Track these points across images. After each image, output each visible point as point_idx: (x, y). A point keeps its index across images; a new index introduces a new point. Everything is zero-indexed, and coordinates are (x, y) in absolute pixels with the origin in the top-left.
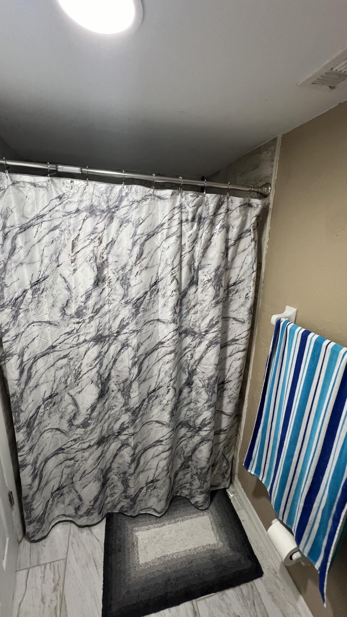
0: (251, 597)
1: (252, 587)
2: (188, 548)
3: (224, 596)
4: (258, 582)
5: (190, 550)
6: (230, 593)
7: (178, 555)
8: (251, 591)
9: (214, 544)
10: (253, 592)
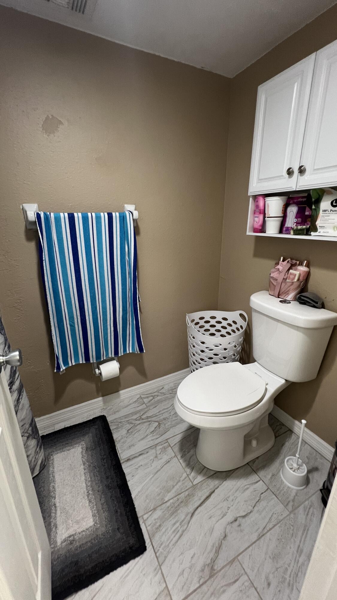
0: (117, 423)
1: (112, 423)
6: (115, 436)
8: (114, 424)
10: (114, 422)
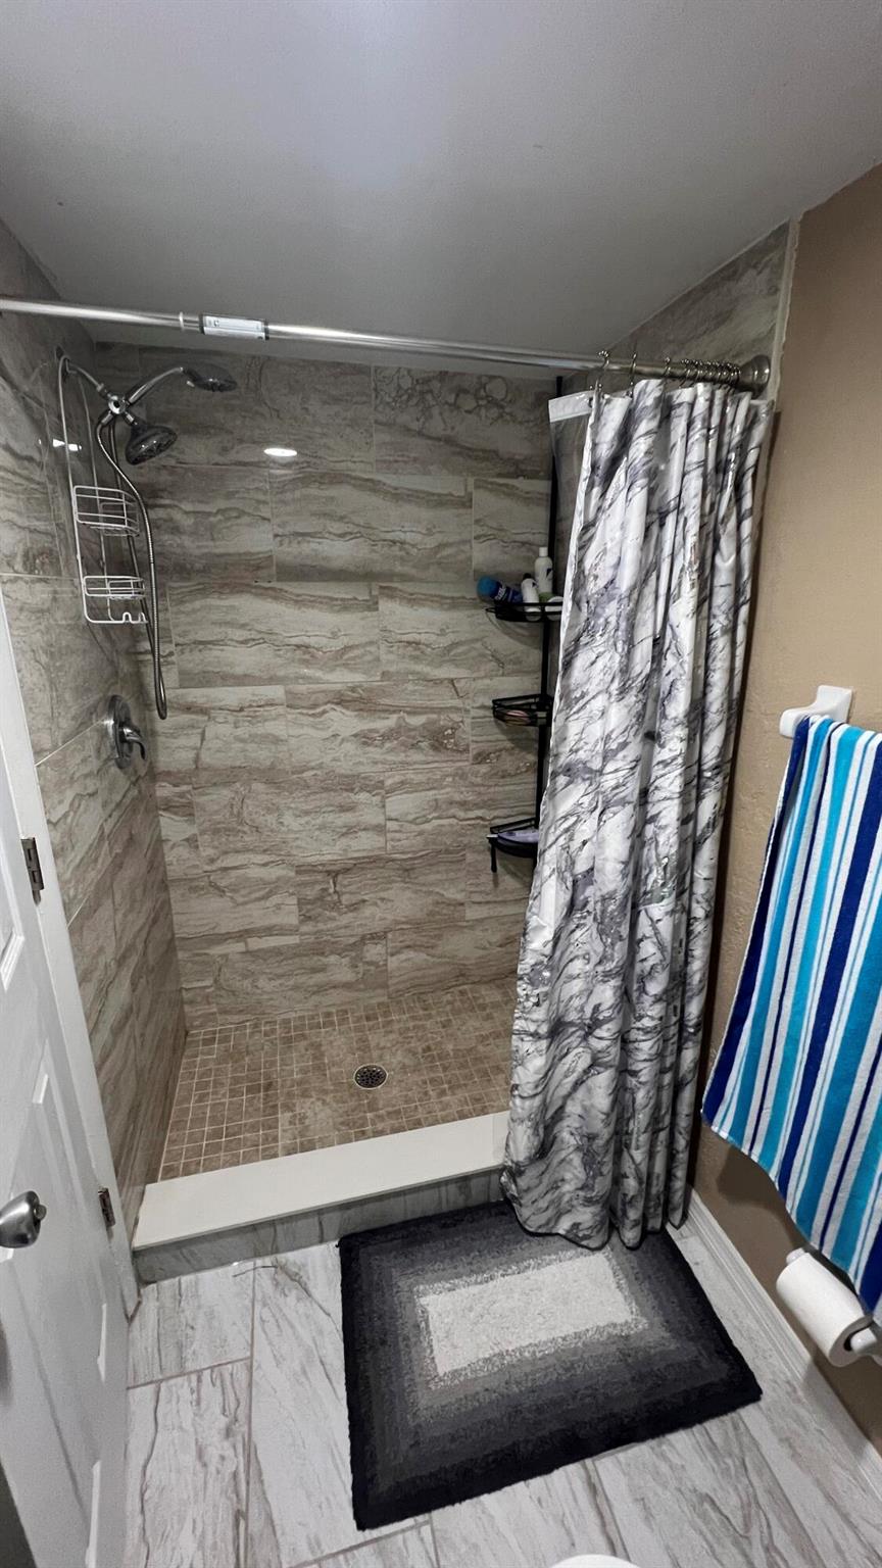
0: (736, 1451)
1: (736, 1428)
2: (558, 1334)
3: (664, 1447)
4: (748, 1414)
5: (564, 1339)
7: (534, 1352)
8: (731, 1434)
9: (626, 1322)
10: (737, 1436)
